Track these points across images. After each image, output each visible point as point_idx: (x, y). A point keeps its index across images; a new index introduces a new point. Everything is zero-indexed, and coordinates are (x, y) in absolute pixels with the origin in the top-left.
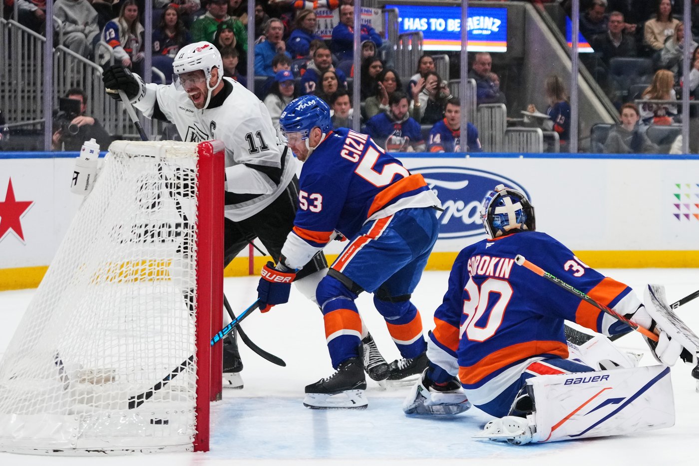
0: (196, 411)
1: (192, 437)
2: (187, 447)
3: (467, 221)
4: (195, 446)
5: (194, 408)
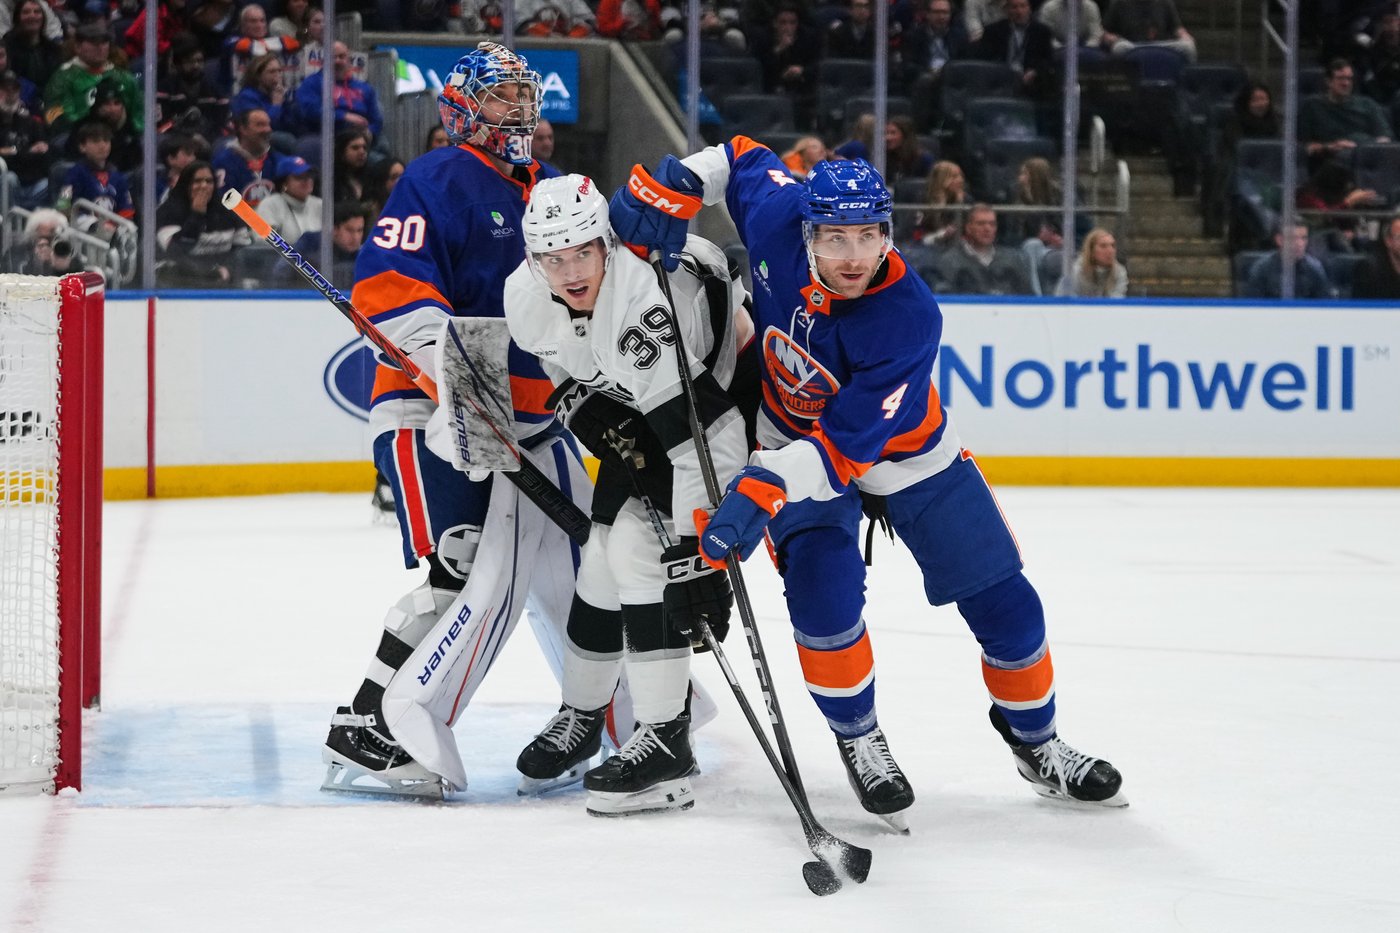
0: (59, 726)
1: (52, 770)
2: (43, 786)
4: (57, 784)
5: (56, 721)
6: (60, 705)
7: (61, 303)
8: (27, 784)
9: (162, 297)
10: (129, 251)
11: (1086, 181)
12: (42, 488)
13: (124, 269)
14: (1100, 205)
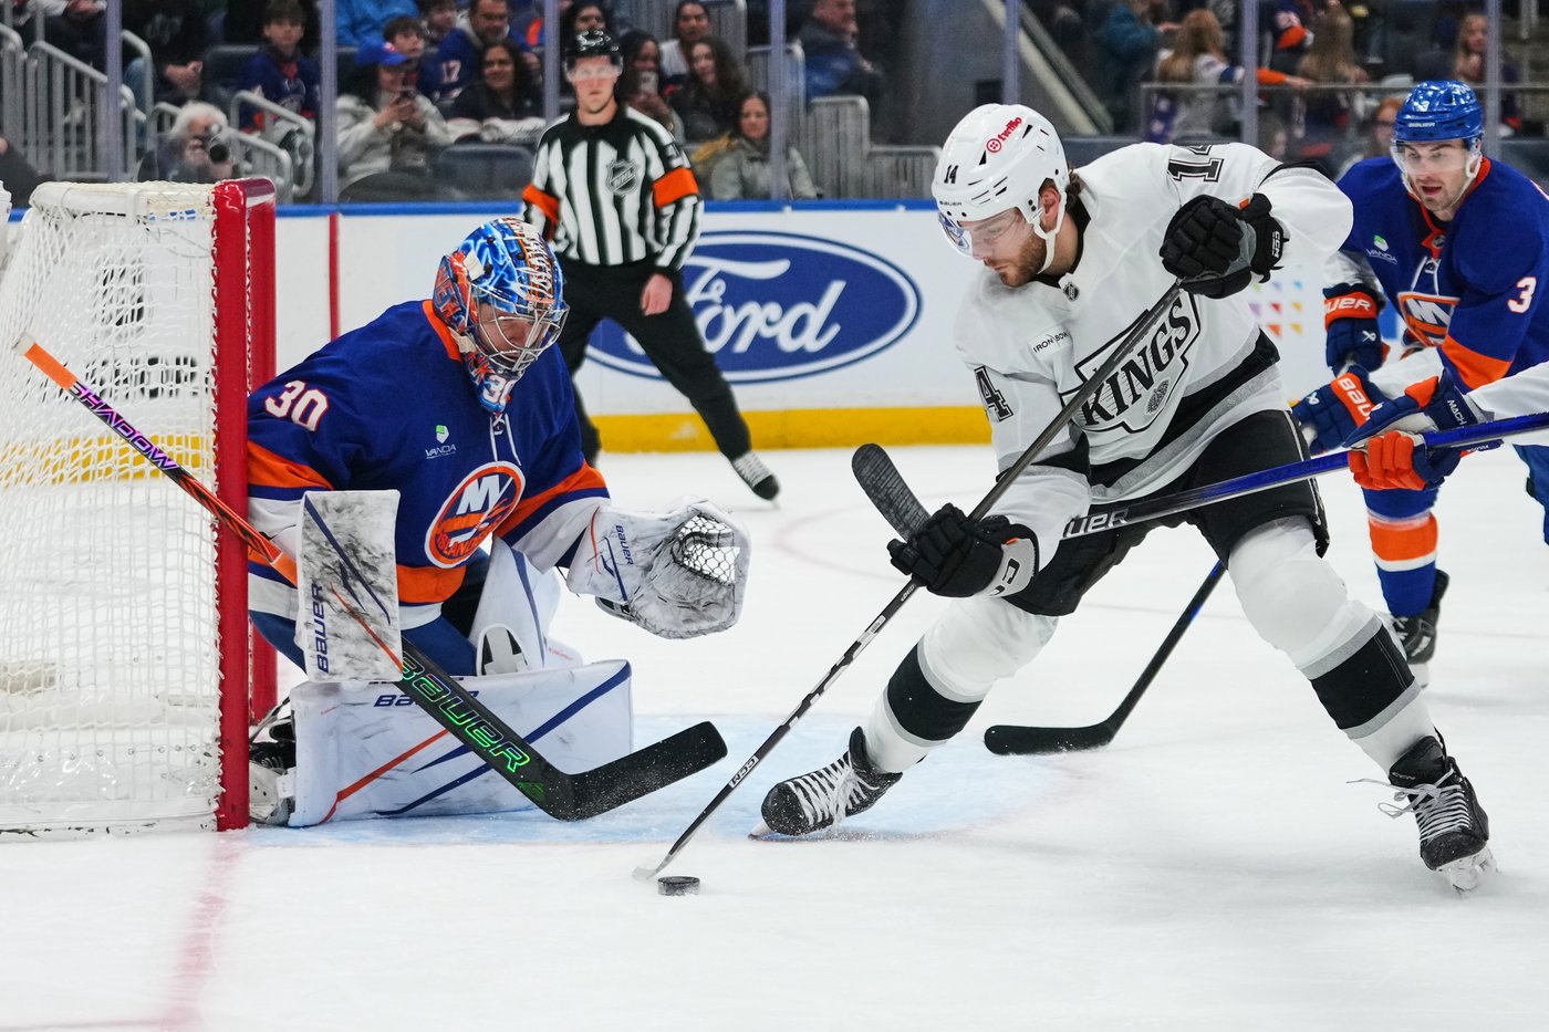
0: (221, 747)
1: (213, 800)
2: (200, 821)
3: (788, 345)
4: (219, 819)
5: (217, 740)
6: (221, 719)
7: (215, 217)
8: (181, 819)
9: (347, 213)
10: (304, 154)
11: (1513, 51)
12: (198, 448)
13: (299, 178)
14: (1532, 79)
